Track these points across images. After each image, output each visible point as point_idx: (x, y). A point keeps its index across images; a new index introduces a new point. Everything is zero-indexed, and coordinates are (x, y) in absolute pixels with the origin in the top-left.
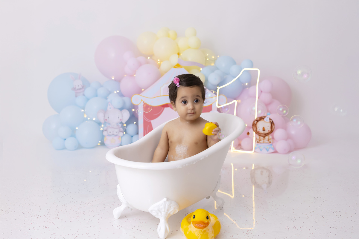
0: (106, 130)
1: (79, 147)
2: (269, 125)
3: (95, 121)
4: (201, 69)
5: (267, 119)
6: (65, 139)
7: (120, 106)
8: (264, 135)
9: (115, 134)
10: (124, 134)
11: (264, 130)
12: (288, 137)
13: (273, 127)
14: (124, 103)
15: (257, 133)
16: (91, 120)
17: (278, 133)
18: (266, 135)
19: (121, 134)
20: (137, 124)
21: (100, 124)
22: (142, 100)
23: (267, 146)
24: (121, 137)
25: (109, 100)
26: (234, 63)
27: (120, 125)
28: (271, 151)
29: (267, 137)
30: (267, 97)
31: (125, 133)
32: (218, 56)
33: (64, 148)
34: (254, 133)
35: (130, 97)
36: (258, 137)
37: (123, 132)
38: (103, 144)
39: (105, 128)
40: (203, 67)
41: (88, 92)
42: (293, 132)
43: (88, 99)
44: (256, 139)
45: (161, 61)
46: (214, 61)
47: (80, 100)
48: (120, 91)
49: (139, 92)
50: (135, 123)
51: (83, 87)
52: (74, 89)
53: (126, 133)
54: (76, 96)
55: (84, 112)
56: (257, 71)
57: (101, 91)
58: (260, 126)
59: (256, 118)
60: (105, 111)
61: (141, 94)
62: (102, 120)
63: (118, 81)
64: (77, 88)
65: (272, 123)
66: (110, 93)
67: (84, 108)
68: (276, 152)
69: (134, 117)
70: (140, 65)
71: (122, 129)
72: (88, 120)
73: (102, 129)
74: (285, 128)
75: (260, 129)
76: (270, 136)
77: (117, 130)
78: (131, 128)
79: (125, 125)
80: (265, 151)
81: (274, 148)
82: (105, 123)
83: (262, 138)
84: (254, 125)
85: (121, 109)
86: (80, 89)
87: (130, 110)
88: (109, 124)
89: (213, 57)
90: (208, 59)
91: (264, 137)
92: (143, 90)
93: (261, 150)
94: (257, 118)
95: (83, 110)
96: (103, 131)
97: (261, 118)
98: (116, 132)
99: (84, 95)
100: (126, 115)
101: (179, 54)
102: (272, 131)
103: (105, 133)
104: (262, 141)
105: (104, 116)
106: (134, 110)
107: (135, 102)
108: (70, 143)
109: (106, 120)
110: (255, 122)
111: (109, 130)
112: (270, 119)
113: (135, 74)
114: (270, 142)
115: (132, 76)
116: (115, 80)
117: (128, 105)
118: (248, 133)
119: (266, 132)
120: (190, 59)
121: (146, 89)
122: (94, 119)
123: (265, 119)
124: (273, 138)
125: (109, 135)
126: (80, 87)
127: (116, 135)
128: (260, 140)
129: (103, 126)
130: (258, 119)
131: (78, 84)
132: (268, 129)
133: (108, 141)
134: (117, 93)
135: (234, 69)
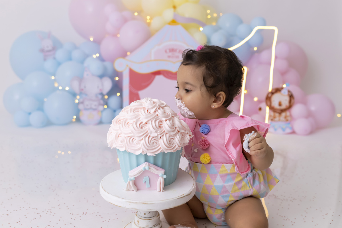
0: (82, 103)
1: (48, 123)
2: (287, 98)
3: (68, 91)
4: (201, 29)
5: (285, 92)
6: (30, 114)
7: (99, 72)
8: (279, 111)
9: (94, 107)
10: (105, 109)
11: (280, 104)
12: (309, 115)
13: (292, 101)
14: (105, 69)
15: (272, 108)
16: (63, 89)
17: (297, 109)
18: (282, 111)
19: (101, 108)
20: (121, 96)
21: (74, 95)
22: (127, 66)
23: (283, 124)
24: (102, 112)
25: (86, 64)
26: (241, 22)
27: (100, 97)
28: (288, 130)
29: (283, 114)
30: (283, 64)
31: (106, 107)
32: (221, 14)
33: (29, 125)
34: (268, 109)
35: (113, 62)
36: (272, 114)
37: (104, 105)
38: (78, 120)
39: (81, 100)
40: (203, 25)
41: (60, 54)
42: (313, 108)
43: (59, 64)
44: (270, 116)
45: (151, 19)
46: (216, 19)
47: (49, 64)
48: (100, 55)
49: (124, 55)
50: (118, 94)
51: (54, 49)
52: (42, 51)
53: (108, 107)
54: (45, 60)
55: (55, 80)
56: (273, 31)
57: (76, 54)
58: (276, 99)
59: (270, 90)
60: (81, 79)
61: (127, 58)
62: (77, 90)
63: (98, 42)
64: (46, 49)
65: (291, 96)
66: (87, 56)
67: (54, 76)
68: (293, 132)
69: (117, 87)
70: (125, 21)
71: (102, 102)
72: (59, 89)
73: (77, 101)
74: (304, 102)
75: (275, 104)
76: (288, 113)
77: (96, 103)
78: (114, 101)
79: (106, 97)
80: (280, 131)
81: (292, 128)
82: (81, 94)
83: (277, 115)
84: (268, 99)
85: (101, 77)
86: (50, 51)
87: (112, 78)
88: (86, 95)
89: (215, 15)
90: (209, 17)
91: (280, 114)
92: (128, 53)
93: (275, 130)
94: (272, 90)
95: (53, 78)
96: (78, 103)
97: (277, 90)
98: (95, 105)
99: (54, 58)
100: (107, 85)
101: (175, 7)
102: (290, 107)
103: (81, 107)
104: (277, 119)
105: (80, 85)
106: (117, 79)
107: (118, 68)
108: (36, 117)
109: (82, 90)
110: (270, 95)
111: (87, 103)
112: (289, 91)
113: (118, 33)
114: (287, 120)
115: (114, 35)
116: (94, 41)
117: (110, 71)
118: (260, 109)
119: (284, 107)
120: (187, 15)
121: (131, 52)
122: (67, 89)
123: (283, 91)
124: (291, 115)
125: (86, 109)
126: (50, 48)
127: (95, 110)
128: (275, 117)
129: (78, 97)
130: (274, 91)
131: (48, 44)
132: (285, 103)
133: (85, 116)
134: (97, 57)
135: (242, 29)
